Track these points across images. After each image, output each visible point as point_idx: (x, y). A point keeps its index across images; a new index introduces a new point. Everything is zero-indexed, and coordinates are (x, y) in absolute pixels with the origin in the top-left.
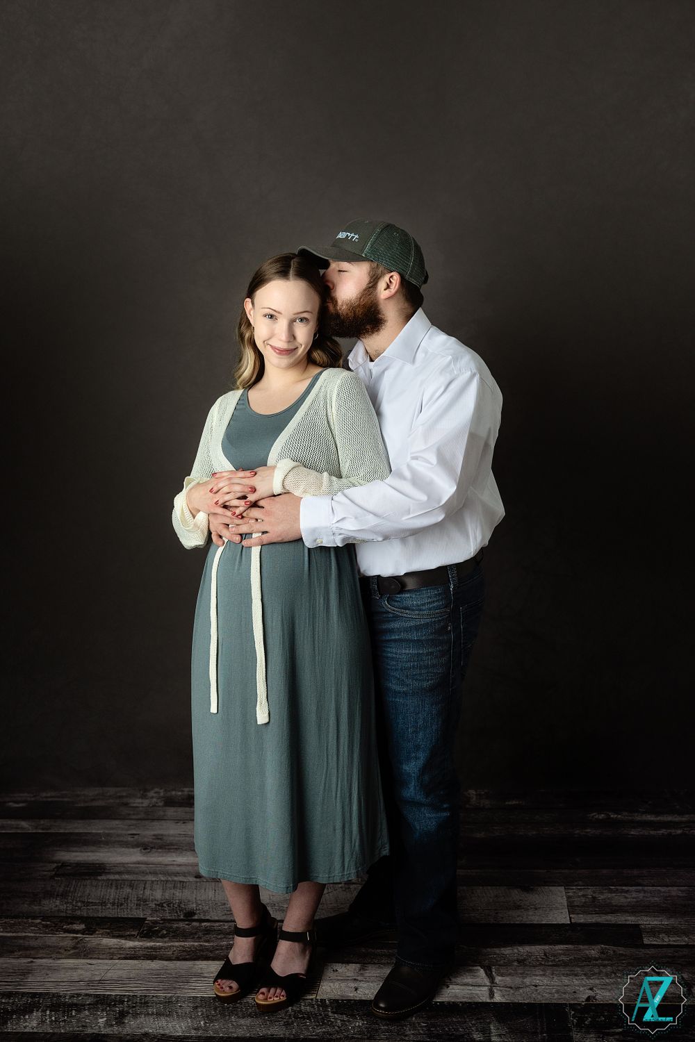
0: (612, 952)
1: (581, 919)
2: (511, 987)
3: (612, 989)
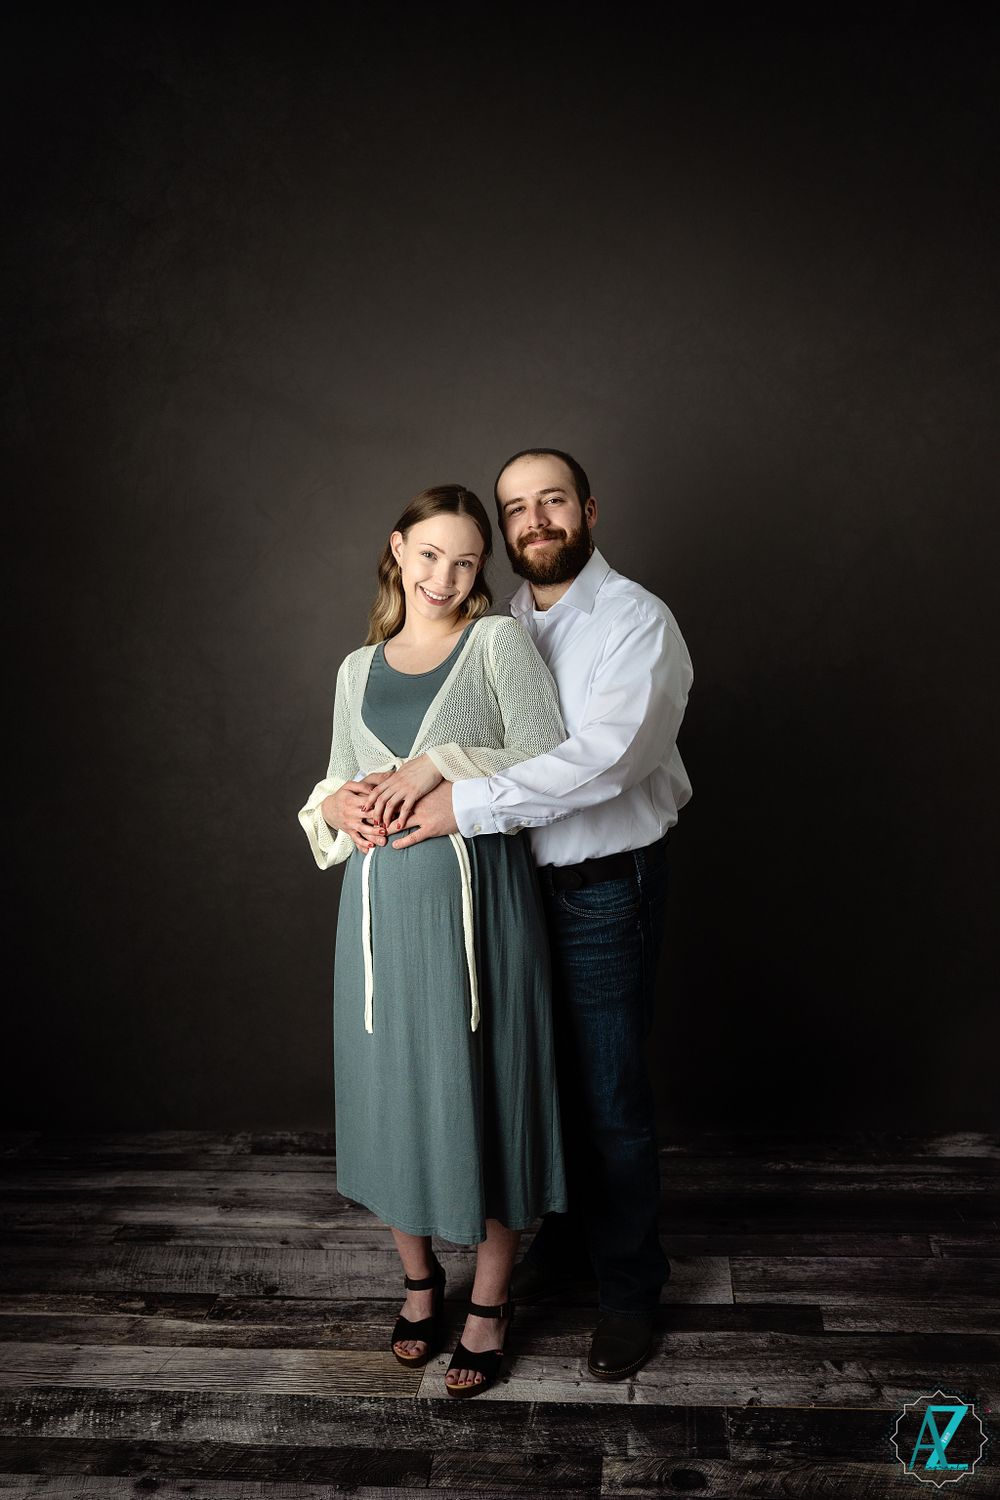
0: (783, 1342)
1: (747, 1298)
2: (656, 1386)
3: (781, 1389)
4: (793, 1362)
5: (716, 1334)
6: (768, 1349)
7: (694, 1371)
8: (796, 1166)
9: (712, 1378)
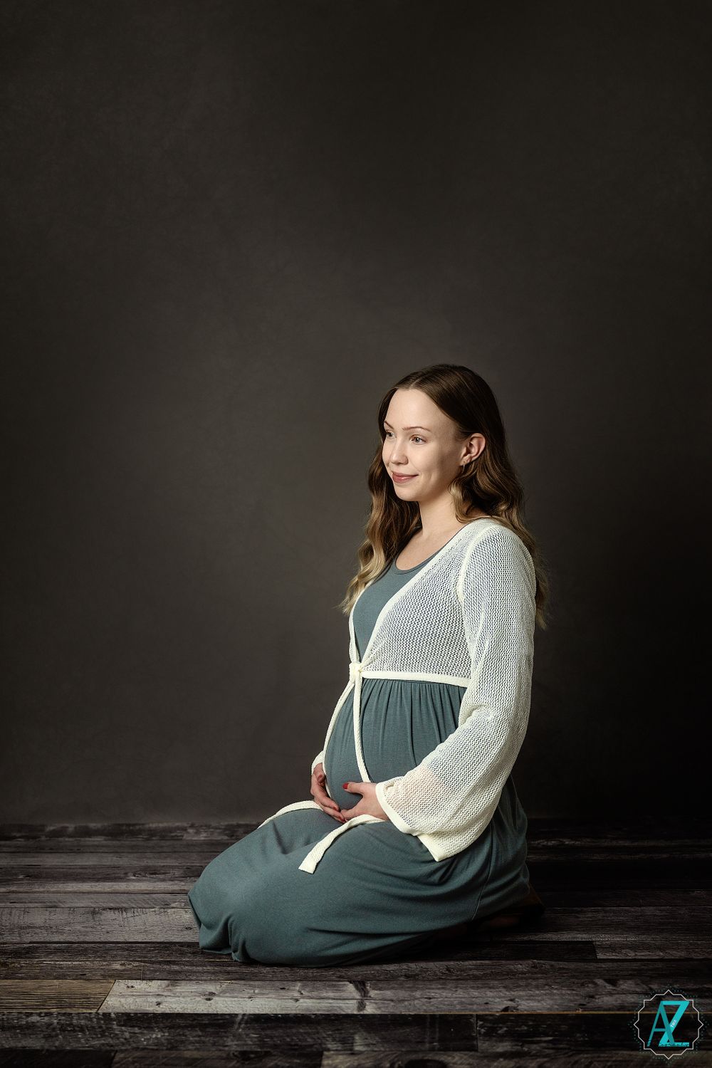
0: (548, 967)
2: (392, 1001)
3: (543, 1000)
4: (558, 981)
5: (466, 963)
6: (529, 972)
7: (439, 989)
8: (573, 842)
9: (460, 993)
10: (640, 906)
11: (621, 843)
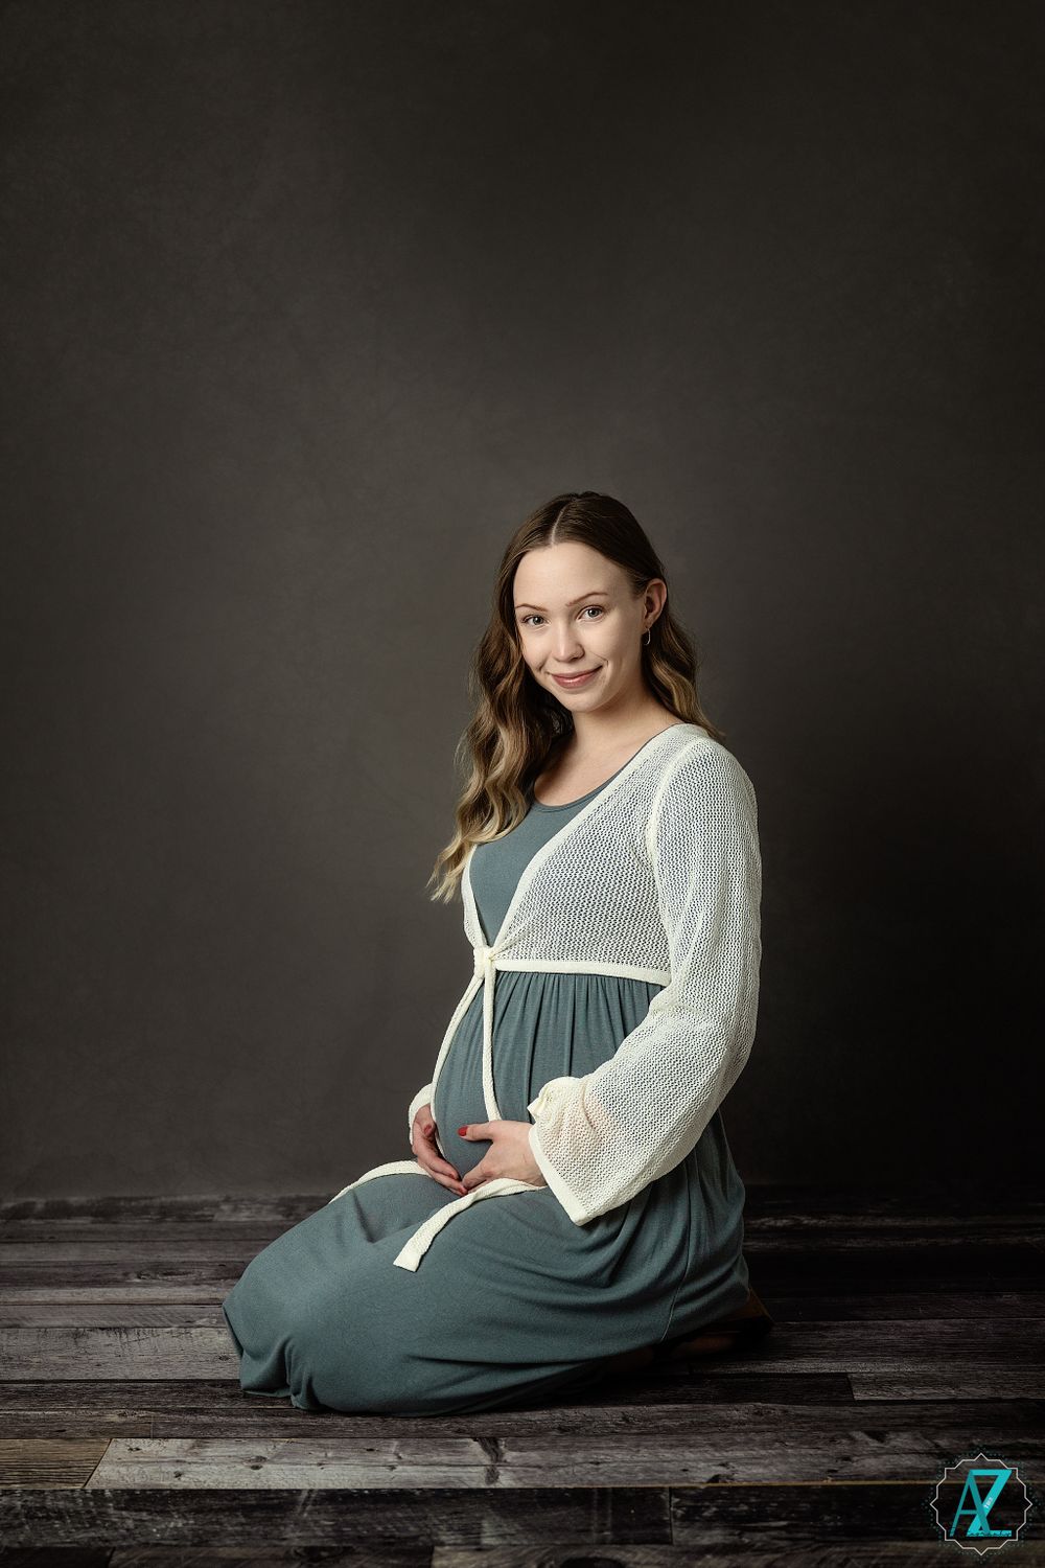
3: (771, 1464)
4: (795, 1434)
6: (750, 1421)
7: (611, 1448)
9: (644, 1455)
10: (920, 1319)
11: (889, 1222)
